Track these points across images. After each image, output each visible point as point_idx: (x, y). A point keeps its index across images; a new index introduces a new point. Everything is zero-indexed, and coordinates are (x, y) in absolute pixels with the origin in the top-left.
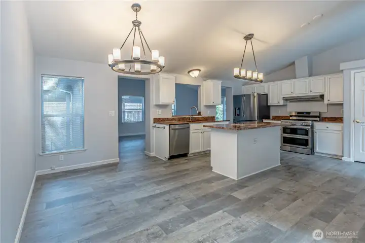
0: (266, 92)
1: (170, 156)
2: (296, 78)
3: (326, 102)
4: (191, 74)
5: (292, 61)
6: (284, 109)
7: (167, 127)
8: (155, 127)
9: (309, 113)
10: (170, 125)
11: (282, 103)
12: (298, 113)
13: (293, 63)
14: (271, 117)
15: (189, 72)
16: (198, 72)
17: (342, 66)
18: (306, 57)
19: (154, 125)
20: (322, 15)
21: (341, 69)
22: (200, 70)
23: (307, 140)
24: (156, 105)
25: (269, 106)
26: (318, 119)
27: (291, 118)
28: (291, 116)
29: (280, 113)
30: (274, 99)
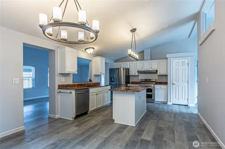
0: (128, 67)
1: (76, 116)
2: (144, 60)
3: (158, 74)
4: (87, 50)
5: (142, 50)
6: (137, 77)
7: (73, 92)
8: (60, 92)
9: (150, 80)
10: (76, 90)
11: (137, 74)
12: (145, 80)
13: (143, 52)
14: (130, 82)
15: (85, 50)
16: (92, 50)
17: (168, 56)
18: (150, 49)
19: (59, 90)
20: (168, 26)
21: (167, 57)
22: (94, 48)
23: (151, 95)
24: (60, 73)
25: (129, 76)
26: (154, 83)
27: (141, 83)
28: (141, 82)
29: (135, 80)
30: (133, 72)
